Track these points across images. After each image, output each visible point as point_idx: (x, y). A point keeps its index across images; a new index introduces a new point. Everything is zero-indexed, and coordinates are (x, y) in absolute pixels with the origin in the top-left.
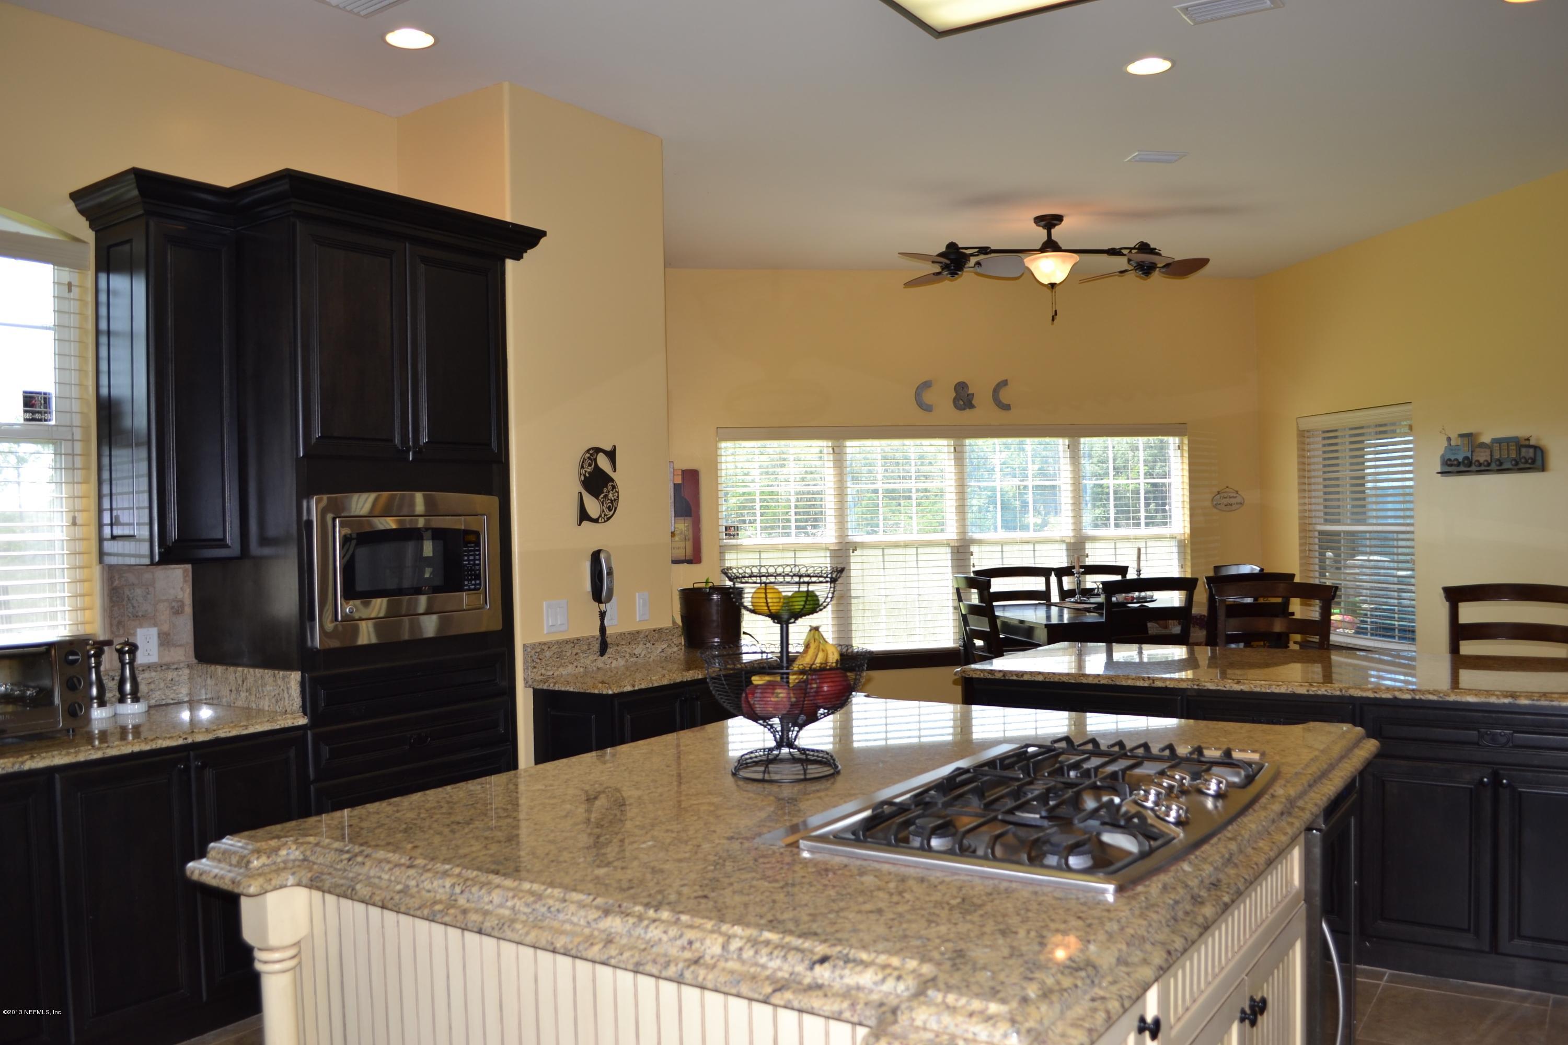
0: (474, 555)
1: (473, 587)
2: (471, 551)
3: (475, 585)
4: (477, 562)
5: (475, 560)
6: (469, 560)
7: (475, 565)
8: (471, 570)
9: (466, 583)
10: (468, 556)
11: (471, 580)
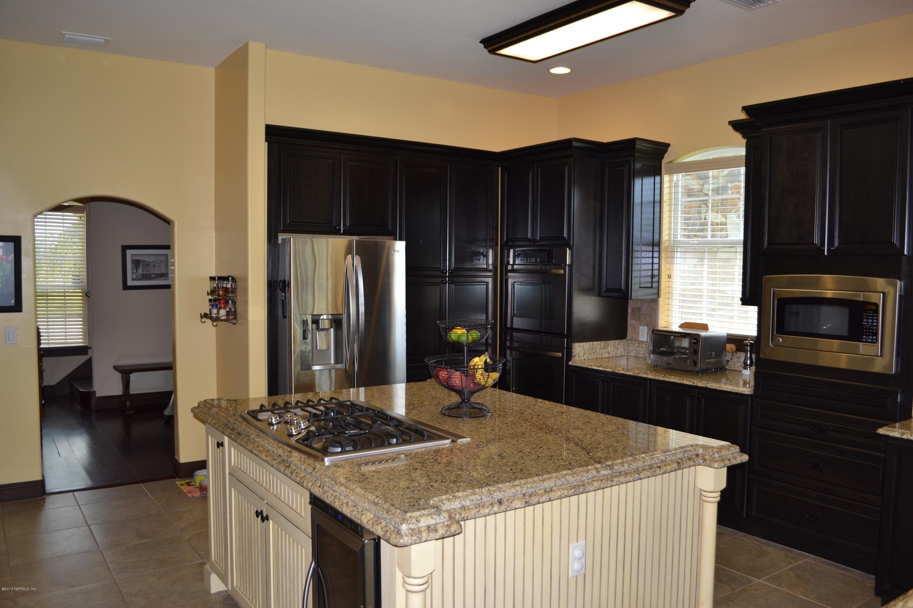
0: (873, 319)
1: (870, 340)
2: (870, 316)
3: (872, 339)
4: (875, 324)
5: (873, 322)
6: (867, 322)
7: (872, 326)
8: (869, 329)
9: (864, 337)
10: (867, 319)
11: (869, 336)
